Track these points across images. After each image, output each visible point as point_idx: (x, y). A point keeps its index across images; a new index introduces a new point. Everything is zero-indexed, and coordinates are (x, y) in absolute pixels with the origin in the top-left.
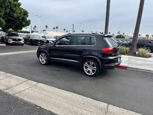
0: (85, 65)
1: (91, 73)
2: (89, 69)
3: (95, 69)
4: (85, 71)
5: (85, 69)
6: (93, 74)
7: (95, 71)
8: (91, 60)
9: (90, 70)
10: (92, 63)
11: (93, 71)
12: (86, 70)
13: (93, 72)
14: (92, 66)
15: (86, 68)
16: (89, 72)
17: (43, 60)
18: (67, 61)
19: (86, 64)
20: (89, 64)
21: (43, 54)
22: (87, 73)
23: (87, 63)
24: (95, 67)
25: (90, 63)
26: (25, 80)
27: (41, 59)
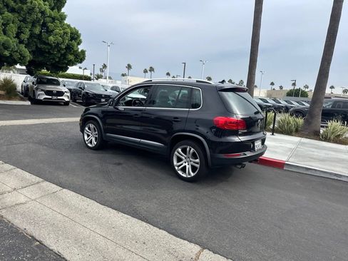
0: (176, 153)
1: (189, 174)
2: (185, 163)
3: (197, 163)
4: (176, 168)
5: (175, 163)
6: (192, 174)
7: (197, 168)
8: (190, 142)
9: (187, 167)
10: (190, 149)
11: (194, 169)
12: (179, 166)
13: (193, 171)
14: (190, 156)
15: (179, 160)
16: (184, 169)
17: (91, 138)
18: (139, 143)
19: (178, 152)
20: (184, 151)
21: (92, 126)
22: (180, 173)
23: (180, 150)
24: (198, 160)
25: (188, 149)
26: (38, 179)
27: (88, 136)
